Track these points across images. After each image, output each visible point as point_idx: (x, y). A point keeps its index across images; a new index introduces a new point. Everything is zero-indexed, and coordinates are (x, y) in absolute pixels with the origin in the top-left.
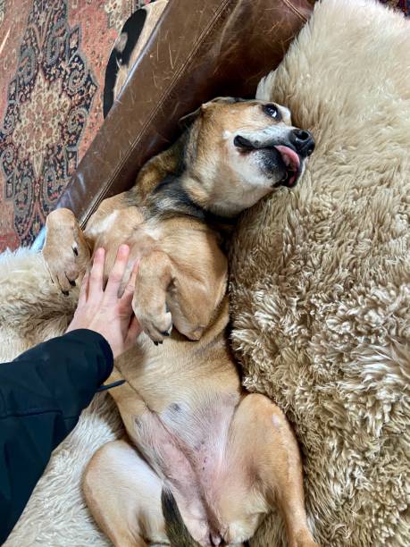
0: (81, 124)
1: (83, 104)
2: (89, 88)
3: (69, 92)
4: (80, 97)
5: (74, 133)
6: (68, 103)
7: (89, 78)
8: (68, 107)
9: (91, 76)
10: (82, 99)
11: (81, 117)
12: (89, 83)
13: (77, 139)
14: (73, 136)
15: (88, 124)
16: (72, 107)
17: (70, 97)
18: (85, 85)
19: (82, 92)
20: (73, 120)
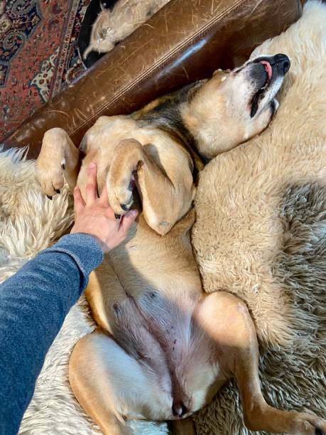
0: (19, 45)
1: (24, 29)
2: (32, 18)
3: (10, 16)
4: (21, 23)
5: (9, 51)
6: (8, 24)
7: (34, 10)
8: (6, 28)
9: (37, 9)
10: (23, 25)
11: (19, 39)
12: (33, 14)
13: (11, 56)
14: (8, 53)
15: (25, 47)
16: (11, 29)
17: (11, 20)
18: (29, 14)
19: (24, 19)
20: (10, 39)
